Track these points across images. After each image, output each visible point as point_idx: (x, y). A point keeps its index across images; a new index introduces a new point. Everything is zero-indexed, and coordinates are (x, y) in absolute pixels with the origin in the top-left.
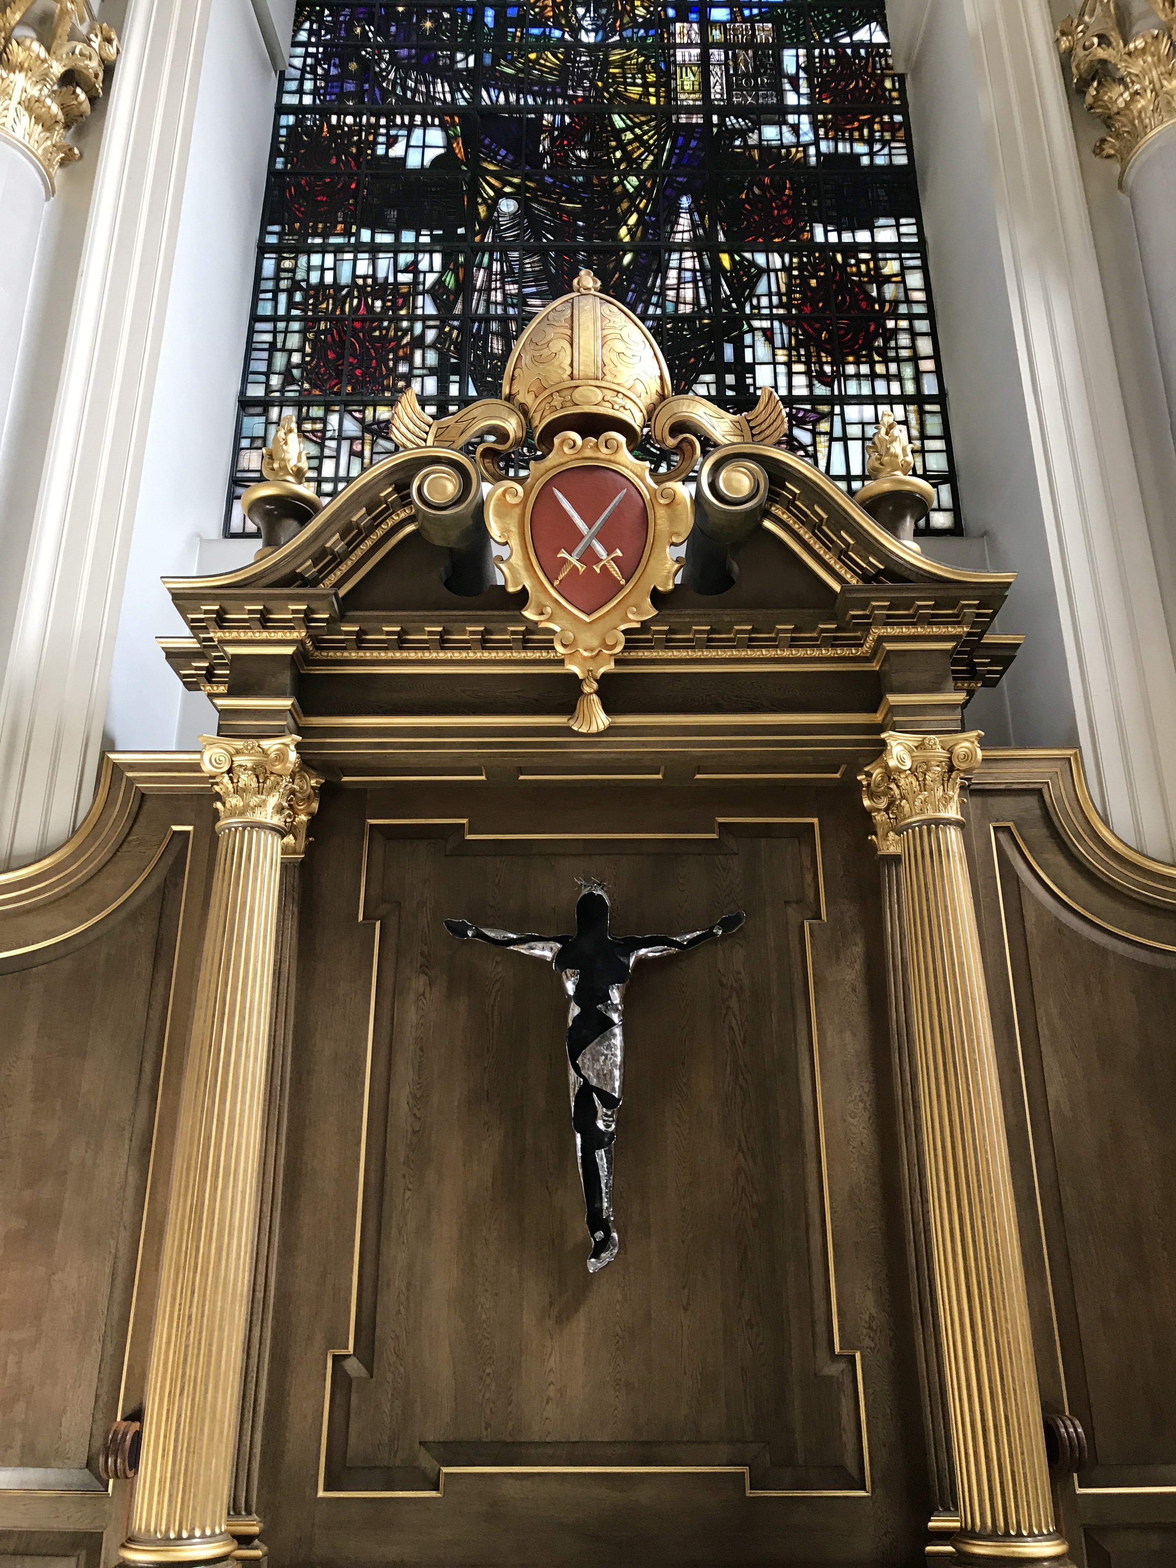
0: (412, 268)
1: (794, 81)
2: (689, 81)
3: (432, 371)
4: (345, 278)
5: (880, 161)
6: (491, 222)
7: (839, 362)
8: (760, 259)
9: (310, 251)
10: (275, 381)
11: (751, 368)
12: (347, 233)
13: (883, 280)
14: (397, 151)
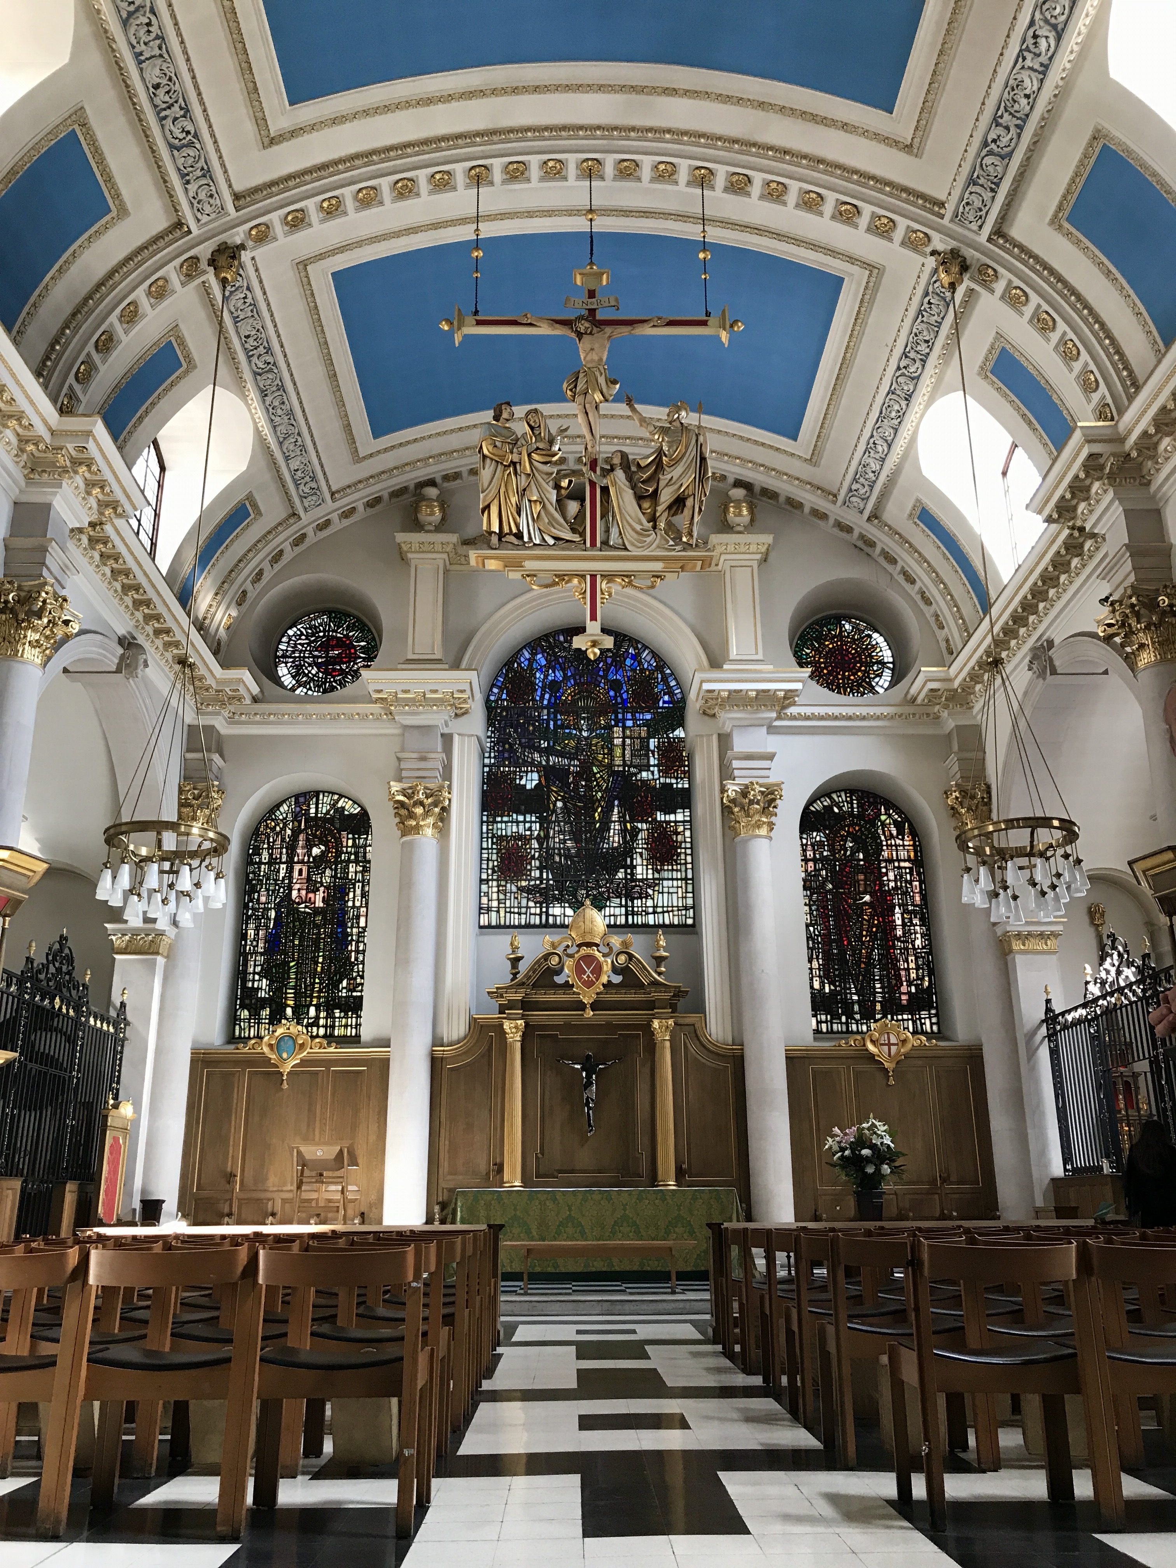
0: (530, 829)
1: (653, 752)
2: (618, 752)
3: (538, 868)
4: (509, 834)
5: (680, 786)
6: (554, 811)
7: (662, 865)
8: (639, 825)
9: (497, 822)
10: (490, 872)
11: (635, 867)
12: (509, 816)
13: (677, 834)
14: (523, 782)
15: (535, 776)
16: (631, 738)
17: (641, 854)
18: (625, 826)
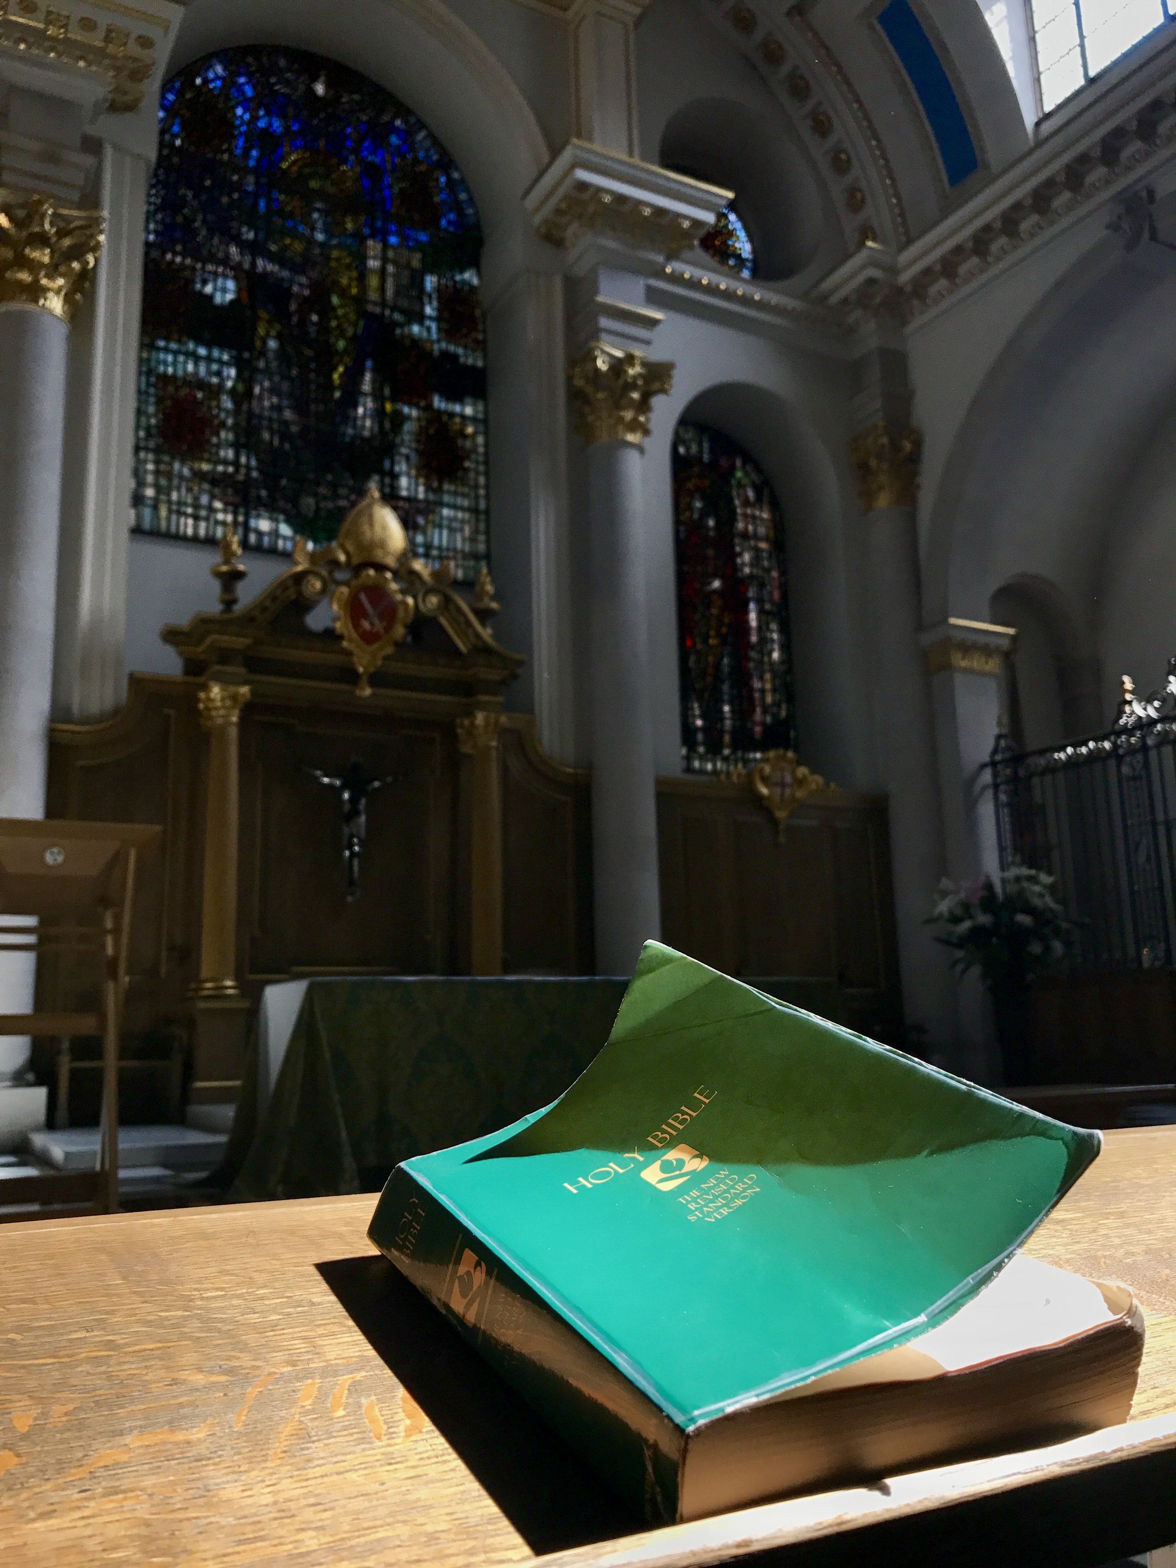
0: (219, 374)
1: (430, 296)
2: (374, 282)
3: (231, 445)
4: (180, 373)
5: (470, 361)
7: (441, 482)
8: (406, 410)
9: (158, 349)
12: (179, 341)
13: (465, 436)
14: (208, 289)
15: (231, 285)
16: (395, 263)
17: (408, 458)
18: (383, 408)
